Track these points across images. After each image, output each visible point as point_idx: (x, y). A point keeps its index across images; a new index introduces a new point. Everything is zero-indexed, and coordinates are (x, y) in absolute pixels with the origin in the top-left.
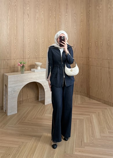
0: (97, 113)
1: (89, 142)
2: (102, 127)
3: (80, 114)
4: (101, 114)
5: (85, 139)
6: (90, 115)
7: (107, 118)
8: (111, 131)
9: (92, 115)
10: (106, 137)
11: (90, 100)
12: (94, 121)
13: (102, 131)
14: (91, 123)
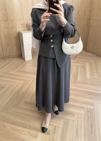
0: (90, 62)
1: (81, 81)
2: (92, 72)
3: (77, 62)
4: (93, 63)
5: (78, 79)
6: (84, 63)
7: (97, 66)
8: (99, 75)
9: (86, 63)
10: (95, 79)
11: (86, 53)
12: (87, 68)
13: (92, 74)
14: (85, 69)
